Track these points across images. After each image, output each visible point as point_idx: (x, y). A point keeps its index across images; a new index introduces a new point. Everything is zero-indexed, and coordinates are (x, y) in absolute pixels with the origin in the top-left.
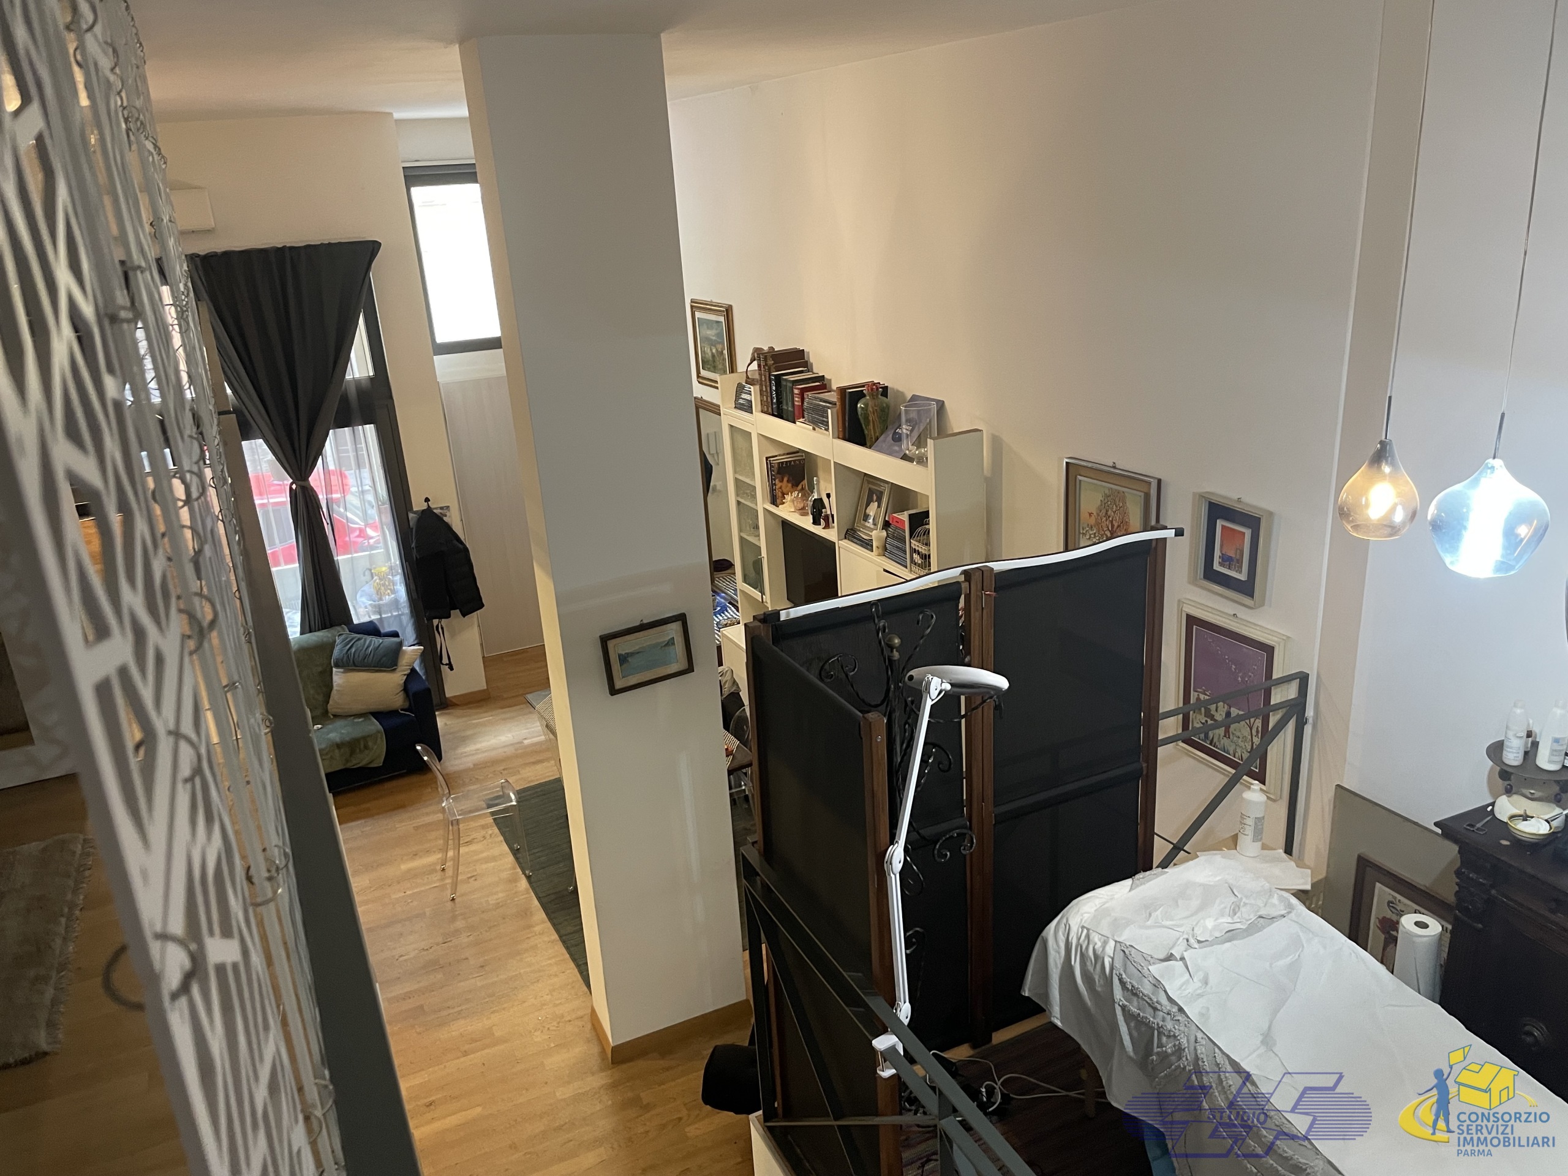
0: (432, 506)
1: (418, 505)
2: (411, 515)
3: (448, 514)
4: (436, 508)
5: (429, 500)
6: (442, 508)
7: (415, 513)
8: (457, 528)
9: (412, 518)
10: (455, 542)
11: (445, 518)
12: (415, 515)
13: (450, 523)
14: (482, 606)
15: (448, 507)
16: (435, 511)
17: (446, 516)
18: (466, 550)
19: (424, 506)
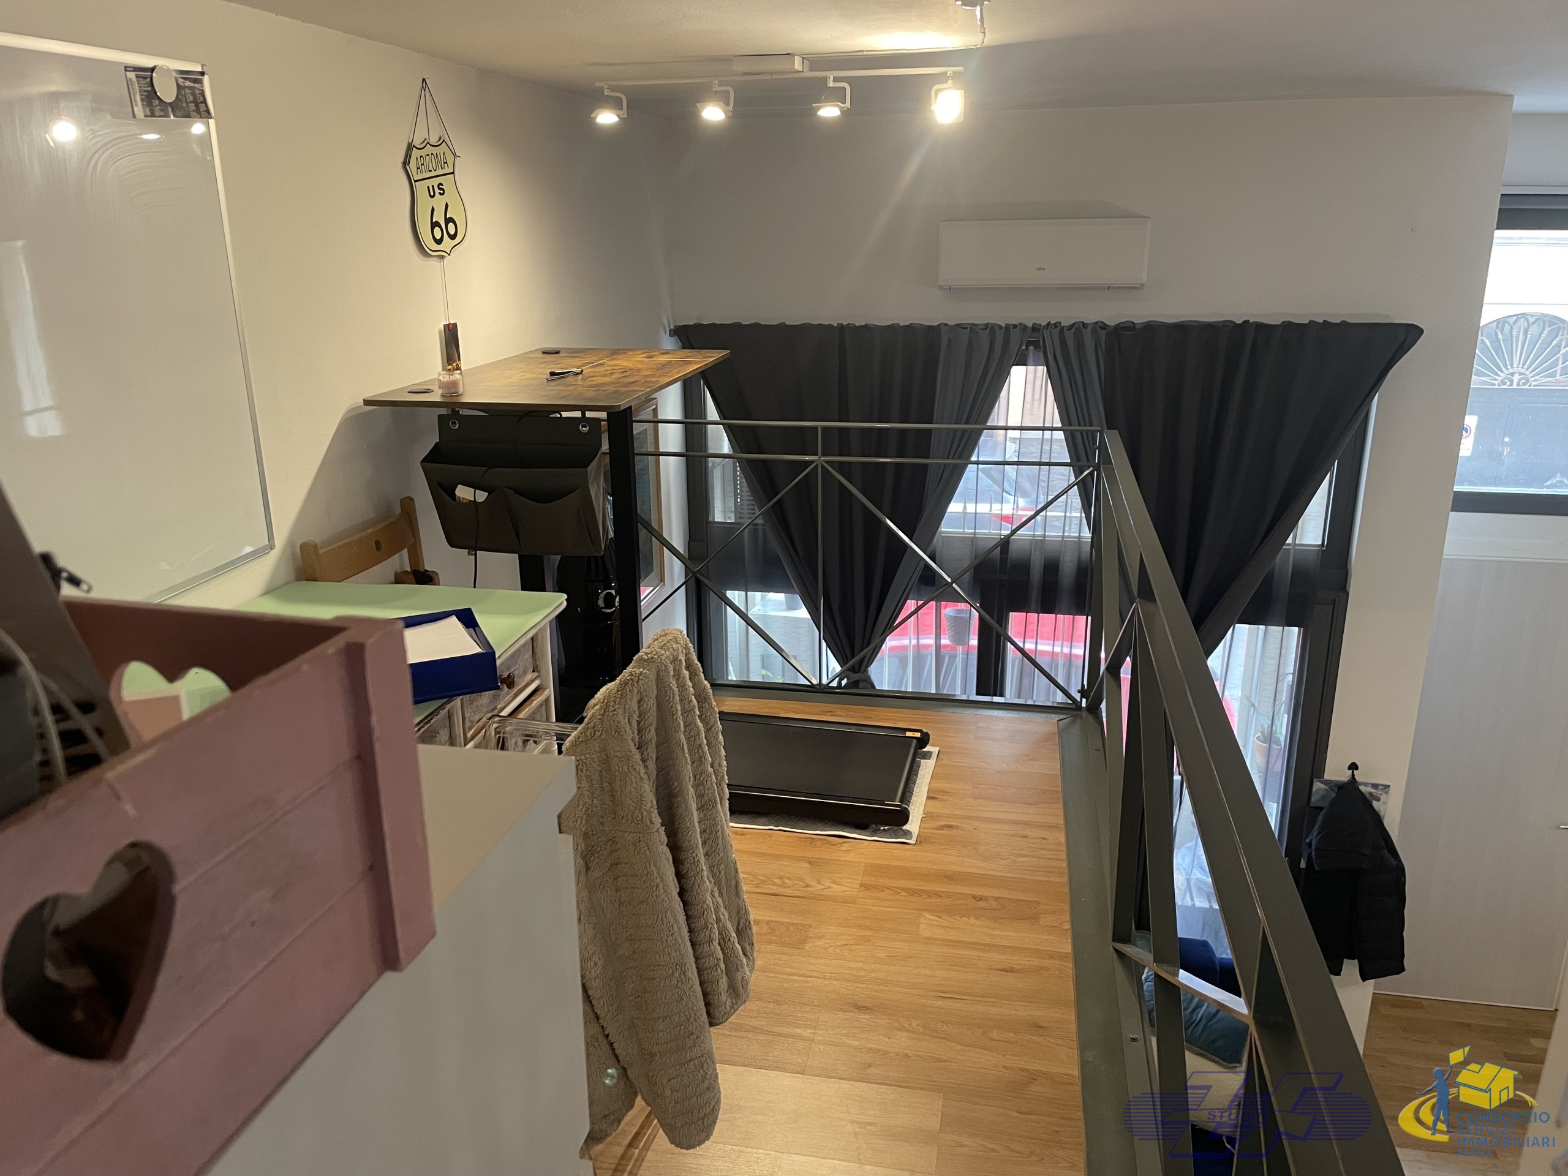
0: (1358, 778)
1: (1335, 770)
2: (1318, 785)
3: (1383, 797)
4: (1365, 784)
5: (1357, 768)
6: (1375, 786)
7: (1326, 783)
8: (1392, 822)
9: (1318, 790)
10: (1385, 852)
11: (1375, 804)
12: (1323, 786)
13: (1382, 814)
14: (1403, 970)
15: (1387, 787)
16: (1362, 788)
17: (1378, 800)
18: (1399, 871)
19: (1345, 776)
